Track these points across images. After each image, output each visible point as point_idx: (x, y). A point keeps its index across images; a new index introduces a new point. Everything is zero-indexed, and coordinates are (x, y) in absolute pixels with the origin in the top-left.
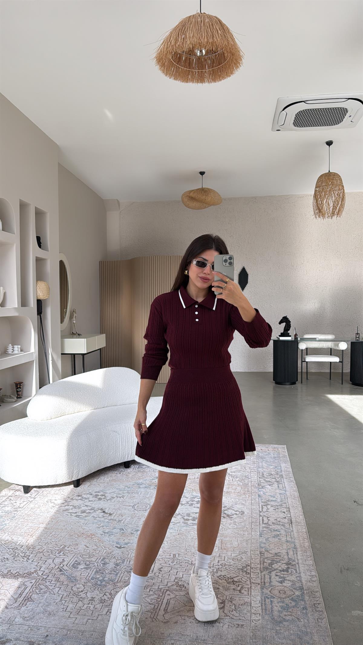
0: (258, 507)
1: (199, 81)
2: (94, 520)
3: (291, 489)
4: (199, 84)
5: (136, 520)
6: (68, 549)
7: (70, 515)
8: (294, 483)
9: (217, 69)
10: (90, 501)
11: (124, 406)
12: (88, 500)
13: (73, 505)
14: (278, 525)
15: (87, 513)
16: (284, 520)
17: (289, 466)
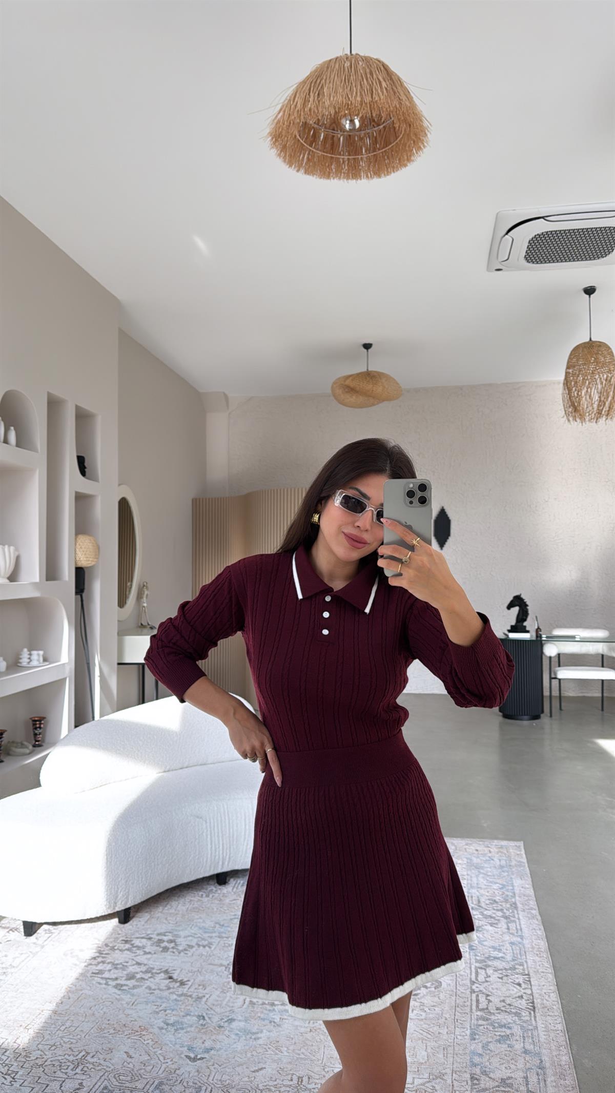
0: (468, 971)
1: (349, 176)
2: (149, 995)
3: (533, 933)
4: (350, 181)
5: (231, 997)
6: (92, 1060)
7: (105, 984)
8: (537, 920)
9: (383, 154)
10: (146, 953)
11: (219, 764)
12: (143, 951)
13: (113, 961)
14: (508, 1012)
15: (139, 979)
16: (520, 1001)
17: (529, 884)
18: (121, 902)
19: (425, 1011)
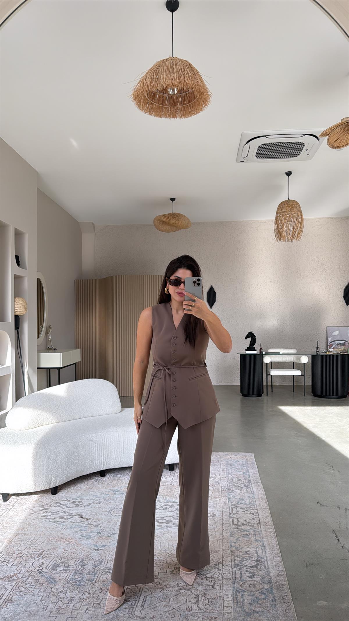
0: (228, 509)
1: (171, 116)
2: (72, 525)
3: (259, 492)
4: (171, 119)
5: (113, 524)
6: (47, 553)
7: (49, 521)
8: (261, 487)
9: (188, 106)
10: (67, 507)
13: (51, 511)
14: (248, 525)
15: (65, 518)
16: (253, 521)
17: (256, 472)
18: (54, 483)
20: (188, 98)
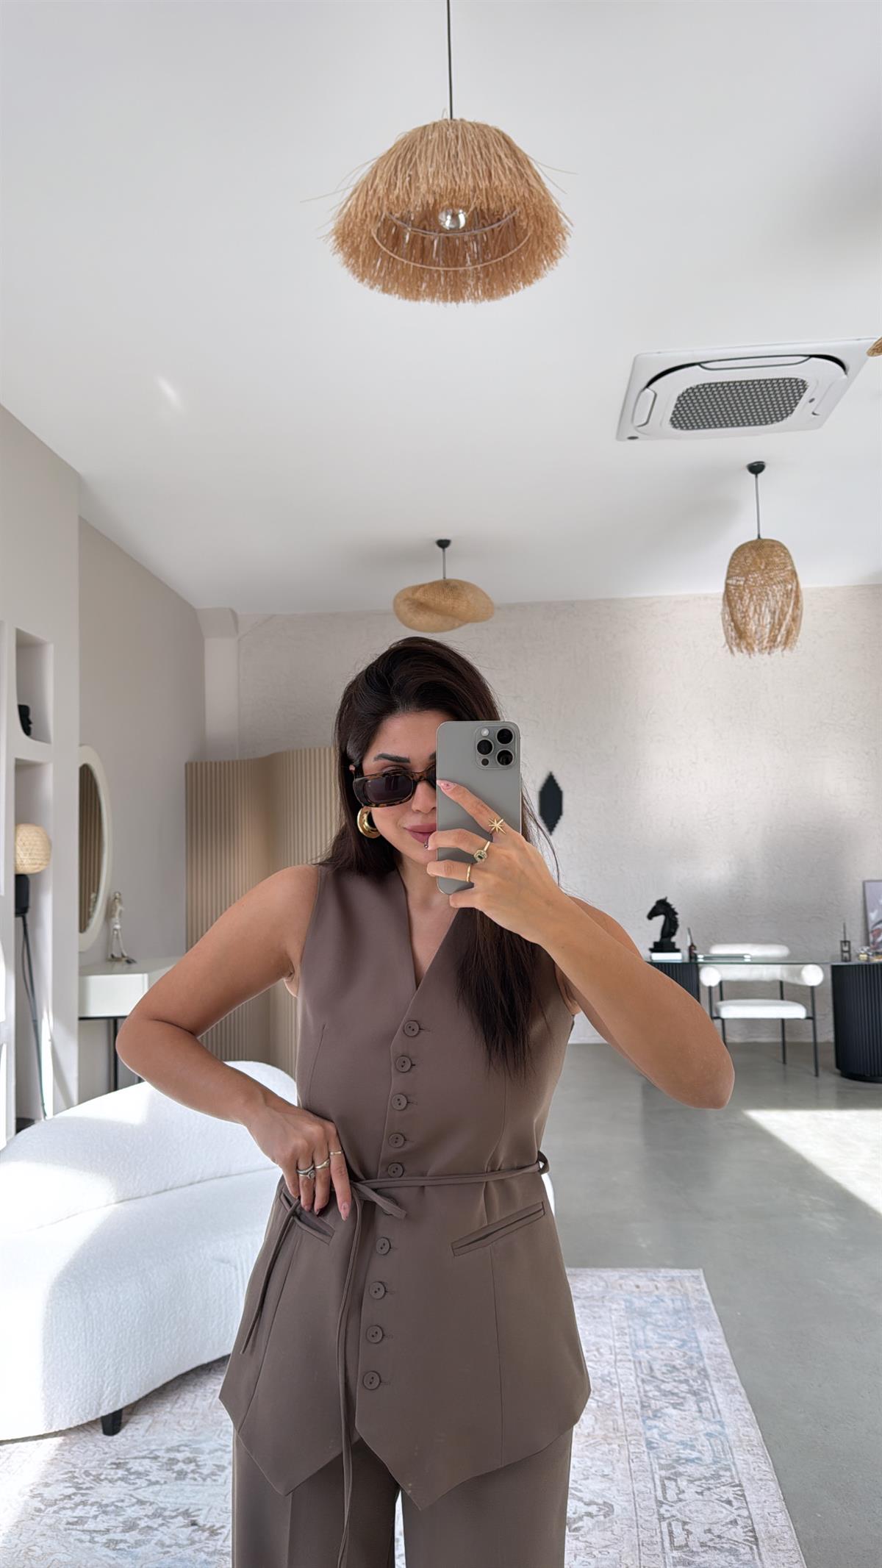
0: (650, 1485)
1: (447, 297)
2: (162, 1555)
3: (737, 1416)
4: (448, 304)
7: (90, 1542)
8: (740, 1394)
9: (497, 265)
10: (151, 1483)
12: (146, 1480)
13: (99, 1500)
14: (719, 1550)
15: (144, 1528)
16: (734, 1530)
17: (719, 1337)
18: (109, 1402)
19: (595, 1556)
20: (496, 241)
